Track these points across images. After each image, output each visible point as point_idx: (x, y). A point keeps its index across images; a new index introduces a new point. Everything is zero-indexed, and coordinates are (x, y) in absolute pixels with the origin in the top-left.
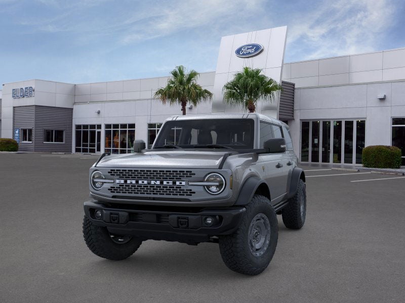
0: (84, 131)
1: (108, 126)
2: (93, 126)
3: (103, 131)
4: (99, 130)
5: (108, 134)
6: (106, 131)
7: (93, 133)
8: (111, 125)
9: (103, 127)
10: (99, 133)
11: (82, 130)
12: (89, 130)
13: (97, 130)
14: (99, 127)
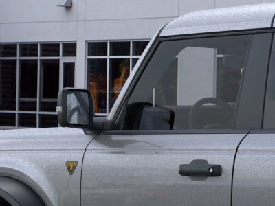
0: (23, 63)
1: (96, 47)
2: (50, 48)
3: (81, 62)
4: (69, 60)
5: (95, 69)
6: (90, 62)
7: (51, 68)
8: (105, 44)
9: (82, 50)
10: (70, 68)
11: (18, 58)
12: (39, 58)
13: (63, 60)
14: (70, 49)
